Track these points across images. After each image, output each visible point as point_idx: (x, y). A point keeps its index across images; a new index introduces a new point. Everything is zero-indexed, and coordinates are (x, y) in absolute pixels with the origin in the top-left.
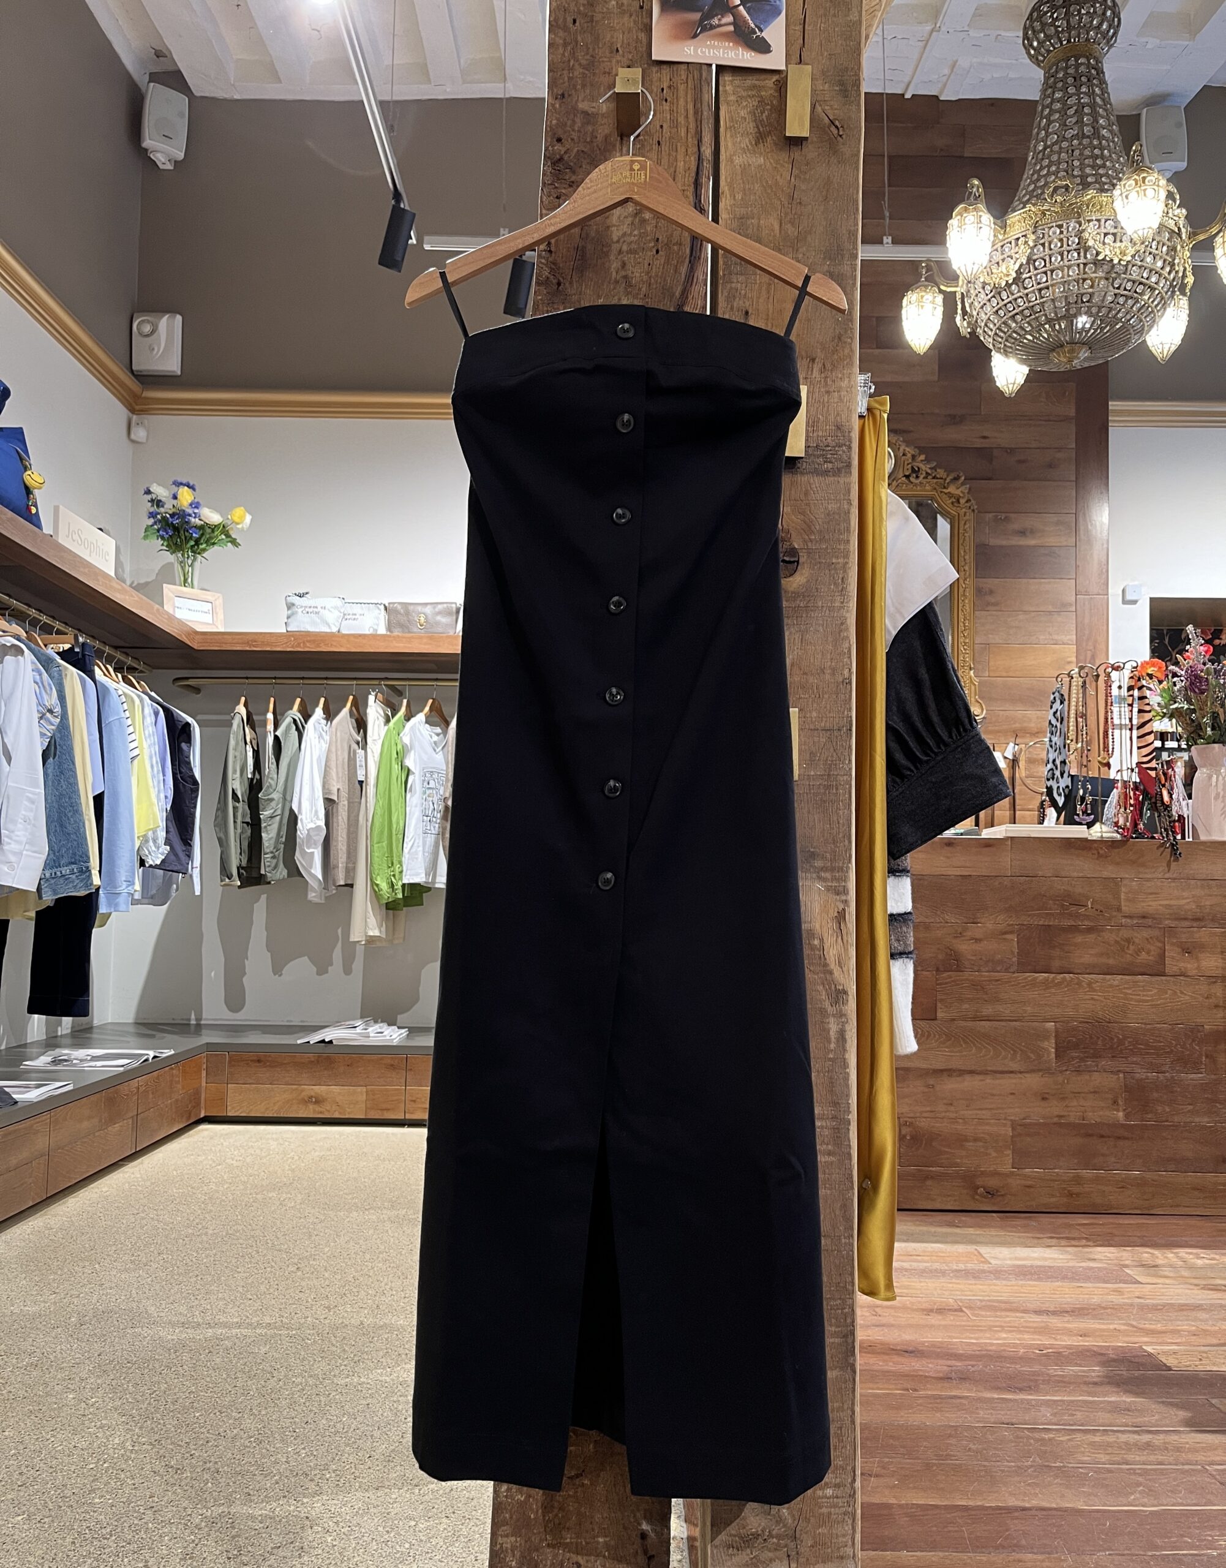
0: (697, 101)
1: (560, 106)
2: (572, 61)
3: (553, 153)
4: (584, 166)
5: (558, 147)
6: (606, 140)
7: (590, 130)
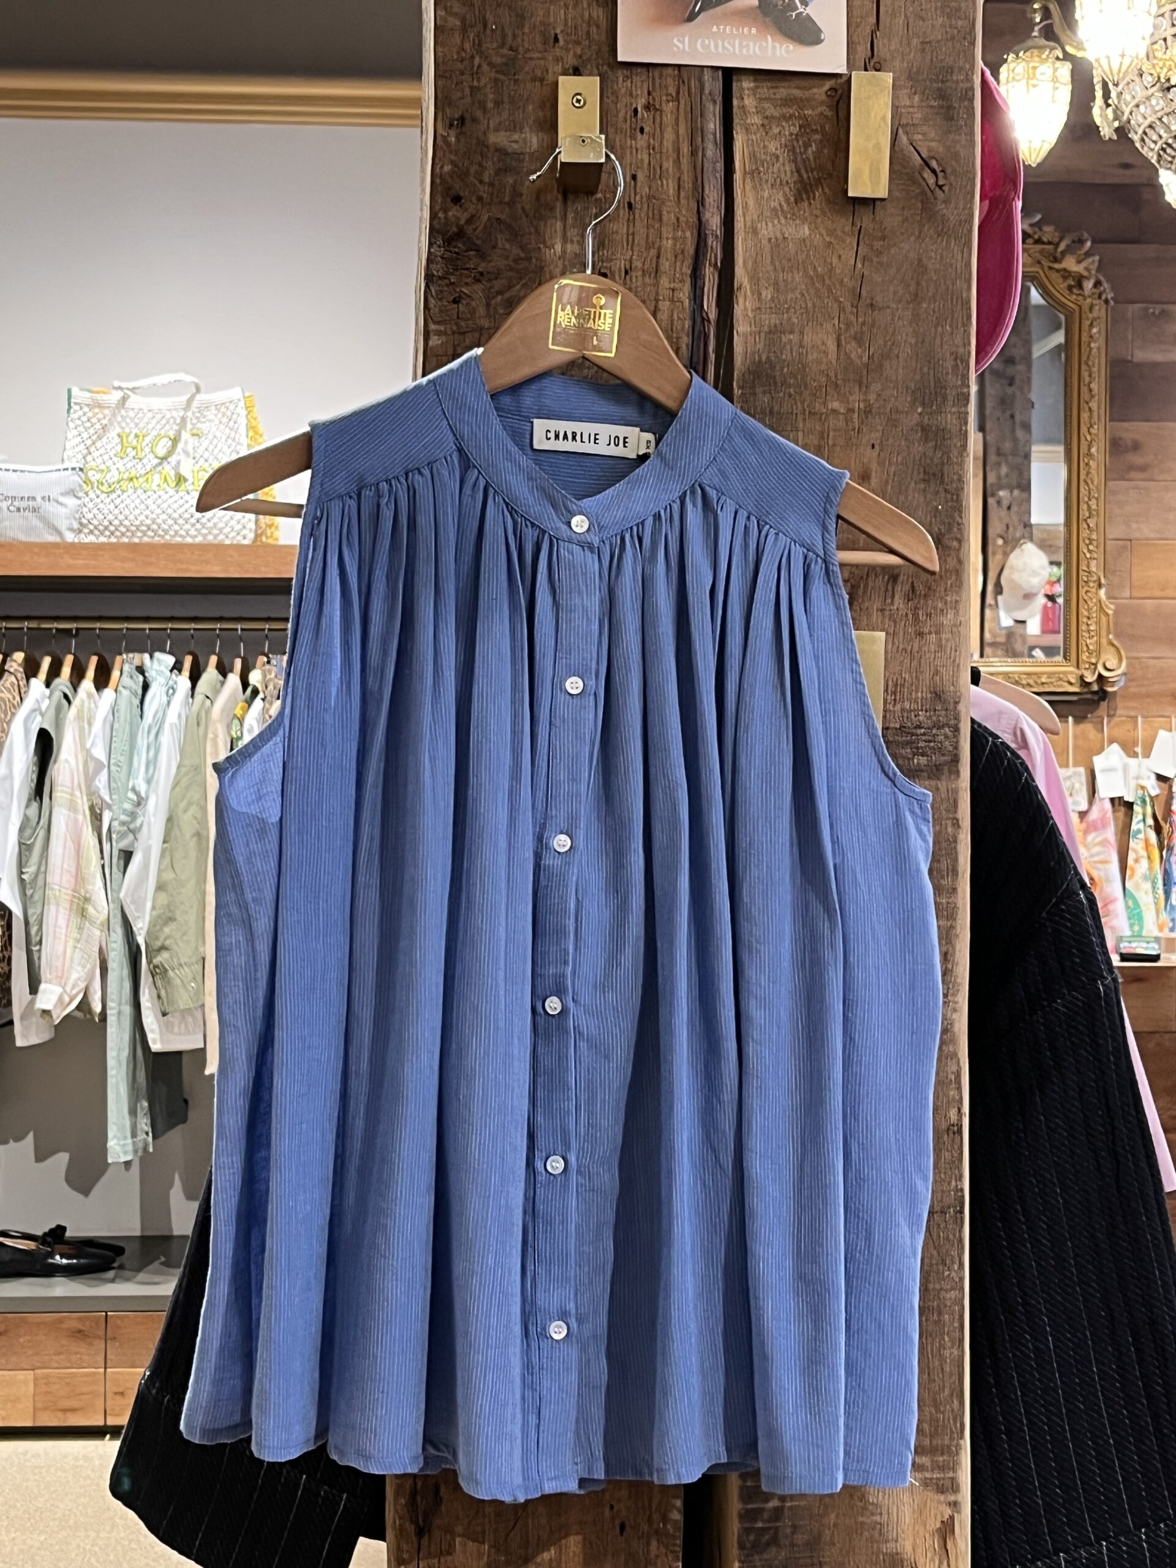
0: (696, 133)
1: (457, 138)
2: (477, 61)
3: (446, 224)
4: (500, 245)
5: (454, 212)
6: (538, 198)
7: (511, 181)
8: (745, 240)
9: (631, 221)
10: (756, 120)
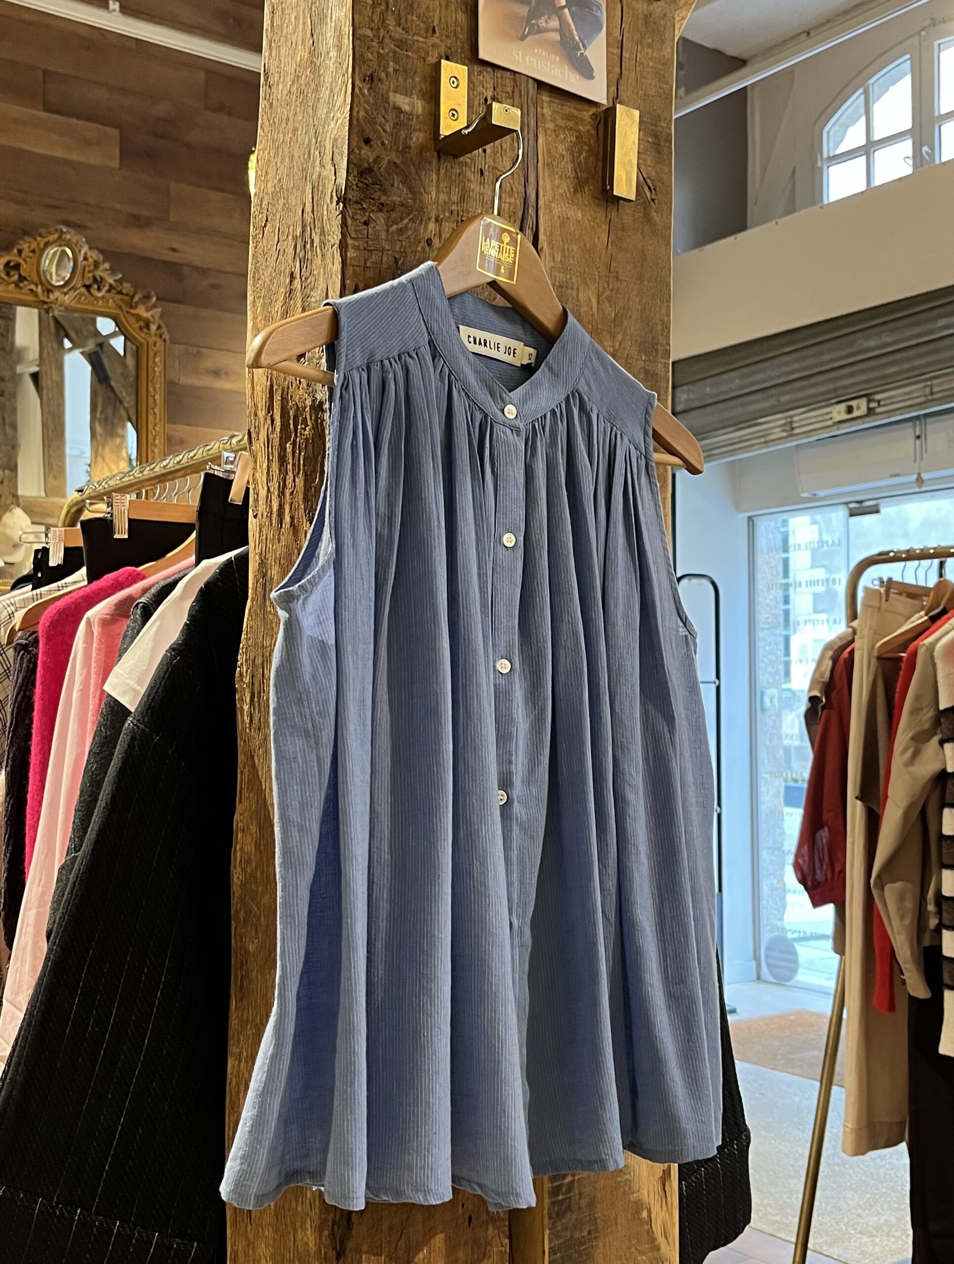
1: (369, 92)
2: (382, 31)
3: (360, 159)
4: (396, 185)
5: (365, 151)
6: (421, 153)
7: (404, 135)
8: (545, 214)
9: (482, 184)
10: (550, 126)
